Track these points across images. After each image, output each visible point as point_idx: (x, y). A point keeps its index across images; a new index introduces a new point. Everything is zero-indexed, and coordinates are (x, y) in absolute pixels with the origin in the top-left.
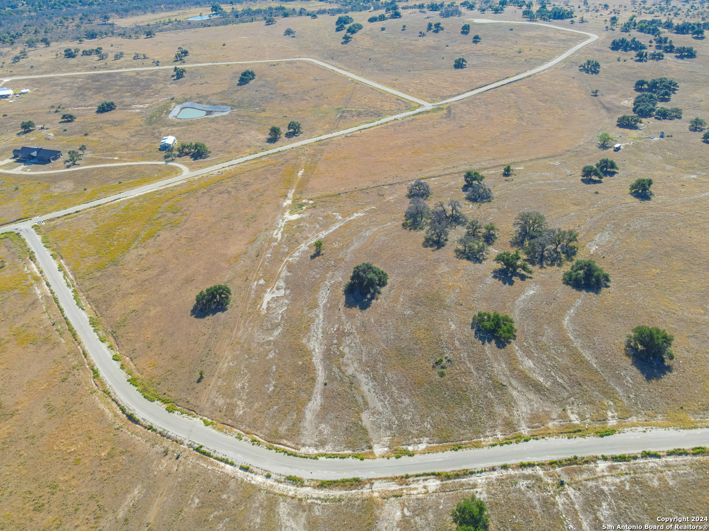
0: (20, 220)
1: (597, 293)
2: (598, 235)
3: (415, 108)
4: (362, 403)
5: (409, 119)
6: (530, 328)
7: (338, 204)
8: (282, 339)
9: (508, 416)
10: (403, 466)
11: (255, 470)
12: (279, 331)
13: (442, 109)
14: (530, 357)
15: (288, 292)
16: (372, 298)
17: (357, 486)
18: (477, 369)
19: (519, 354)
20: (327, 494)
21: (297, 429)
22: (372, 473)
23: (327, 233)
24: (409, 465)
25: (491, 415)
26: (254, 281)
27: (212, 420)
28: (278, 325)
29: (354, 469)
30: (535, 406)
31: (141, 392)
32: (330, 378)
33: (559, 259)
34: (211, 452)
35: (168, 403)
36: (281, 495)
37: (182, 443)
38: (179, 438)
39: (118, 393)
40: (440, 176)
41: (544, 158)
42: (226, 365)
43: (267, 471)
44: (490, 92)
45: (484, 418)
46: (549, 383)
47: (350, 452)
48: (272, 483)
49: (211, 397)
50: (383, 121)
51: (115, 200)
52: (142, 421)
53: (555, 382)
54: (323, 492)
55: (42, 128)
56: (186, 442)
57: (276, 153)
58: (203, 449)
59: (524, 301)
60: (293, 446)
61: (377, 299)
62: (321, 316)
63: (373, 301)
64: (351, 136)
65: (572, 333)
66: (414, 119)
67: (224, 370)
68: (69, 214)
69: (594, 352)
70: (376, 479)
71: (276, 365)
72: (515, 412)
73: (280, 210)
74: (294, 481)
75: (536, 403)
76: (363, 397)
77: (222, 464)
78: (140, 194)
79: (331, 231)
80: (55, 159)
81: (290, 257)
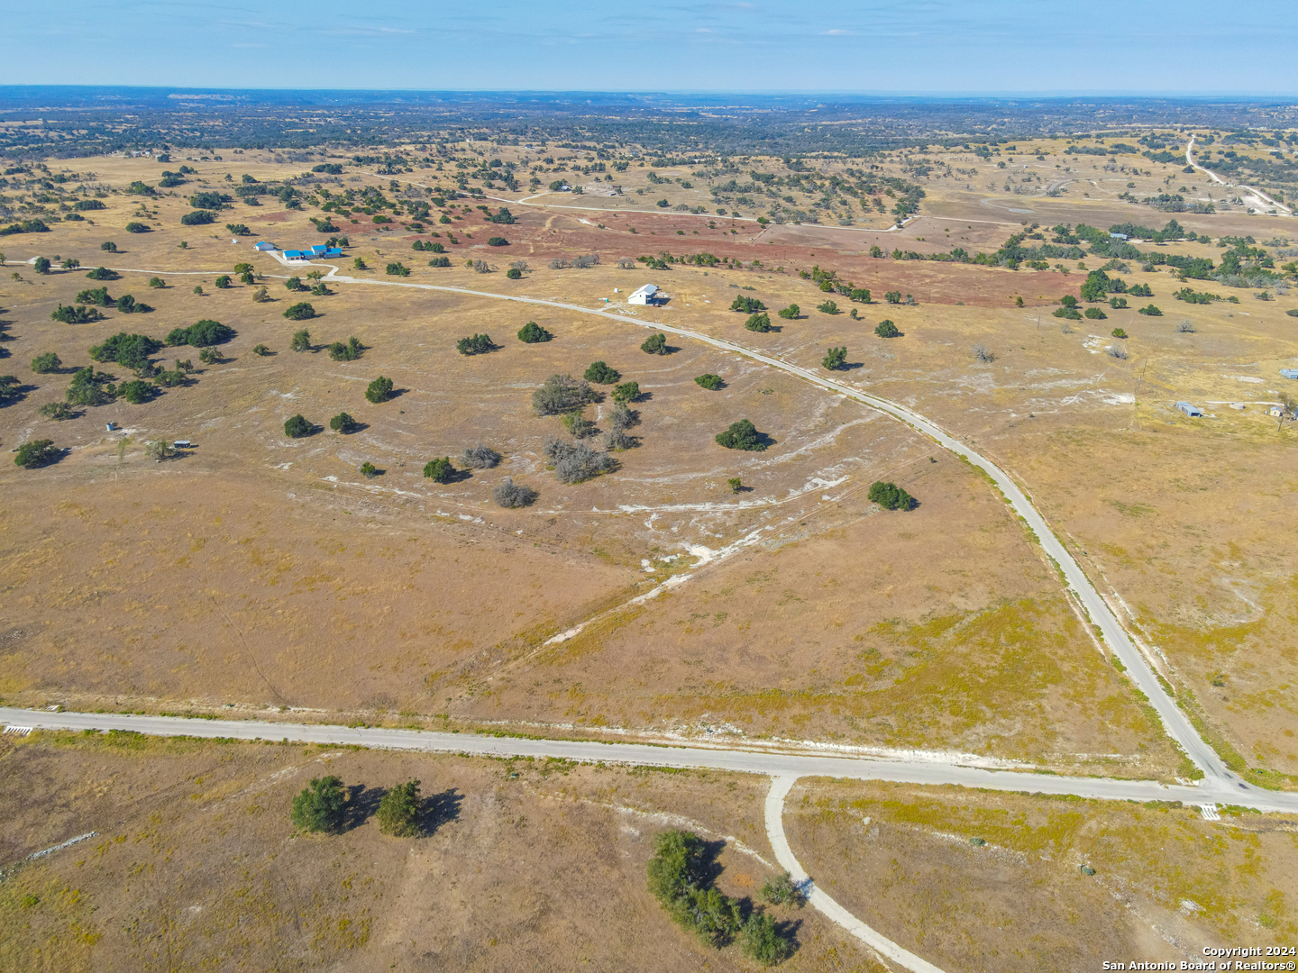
15: (809, 478)
28: (843, 463)
81: (770, 503)
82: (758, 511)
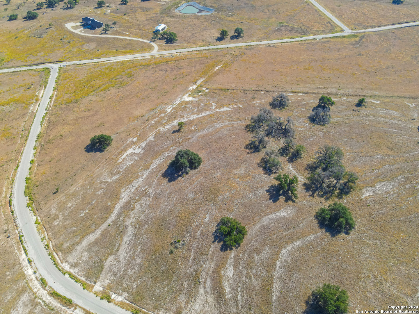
0: (57, 61)
1: (333, 236)
2: (383, 183)
3: (337, 32)
4: (116, 249)
5: (325, 40)
6: (255, 244)
7: (221, 97)
8: (114, 183)
9: (183, 306)
10: (99, 306)
11: (33, 265)
12: (117, 177)
13: (357, 36)
14: (235, 267)
15: (142, 152)
16: (180, 176)
17: (68, 305)
18: (194, 260)
19: (230, 261)
20: (51, 301)
21: (72, 249)
22: (81, 301)
23: (196, 117)
24: (103, 308)
25: (174, 300)
26: (131, 138)
27: (41, 221)
28: (120, 172)
29: (75, 293)
30: (206, 309)
31: (26, 188)
32: (115, 222)
33: (331, 193)
34: (24, 241)
35: (31, 201)
36: (30, 288)
37: (17, 229)
38: (18, 225)
39: (16, 184)
40: (307, 93)
41: (405, 97)
42: (75, 188)
43: (37, 269)
44: (407, 29)
45: (167, 300)
46: (229, 296)
47: (84, 279)
48: (33, 278)
49: (52, 206)
50: (305, 38)
51: (106, 61)
52: (12, 206)
53: (236, 297)
54: (50, 298)
55: (108, 6)
56: (19, 229)
57: (215, 49)
58: (23, 238)
59: (270, 219)
60: (62, 259)
61: (183, 178)
62: (144, 177)
63: (180, 178)
64: (272, 46)
65: (281, 262)
66: (328, 41)
67: (71, 192)
68: (80, 64)
69: (283, 287)
70: (80, 307)
71: (97, 200)
72: (189, 306)
73: (185, 91)
74: (43, 283)
75: (209, 307)
76: (120, 244)
77: (23, 252)
78: (121, 60)
79: (200, 116)
80: (98, 27)
81: (163, 127)
82: (168, 122)
